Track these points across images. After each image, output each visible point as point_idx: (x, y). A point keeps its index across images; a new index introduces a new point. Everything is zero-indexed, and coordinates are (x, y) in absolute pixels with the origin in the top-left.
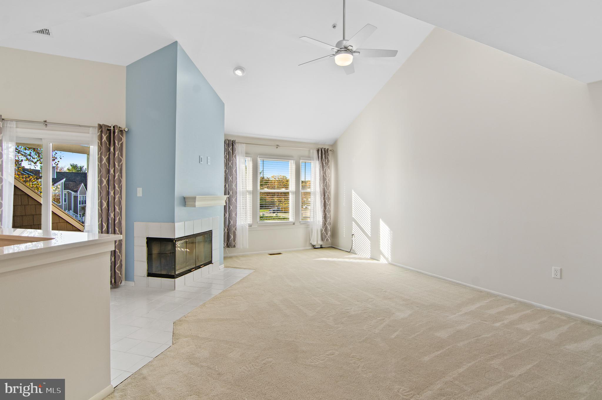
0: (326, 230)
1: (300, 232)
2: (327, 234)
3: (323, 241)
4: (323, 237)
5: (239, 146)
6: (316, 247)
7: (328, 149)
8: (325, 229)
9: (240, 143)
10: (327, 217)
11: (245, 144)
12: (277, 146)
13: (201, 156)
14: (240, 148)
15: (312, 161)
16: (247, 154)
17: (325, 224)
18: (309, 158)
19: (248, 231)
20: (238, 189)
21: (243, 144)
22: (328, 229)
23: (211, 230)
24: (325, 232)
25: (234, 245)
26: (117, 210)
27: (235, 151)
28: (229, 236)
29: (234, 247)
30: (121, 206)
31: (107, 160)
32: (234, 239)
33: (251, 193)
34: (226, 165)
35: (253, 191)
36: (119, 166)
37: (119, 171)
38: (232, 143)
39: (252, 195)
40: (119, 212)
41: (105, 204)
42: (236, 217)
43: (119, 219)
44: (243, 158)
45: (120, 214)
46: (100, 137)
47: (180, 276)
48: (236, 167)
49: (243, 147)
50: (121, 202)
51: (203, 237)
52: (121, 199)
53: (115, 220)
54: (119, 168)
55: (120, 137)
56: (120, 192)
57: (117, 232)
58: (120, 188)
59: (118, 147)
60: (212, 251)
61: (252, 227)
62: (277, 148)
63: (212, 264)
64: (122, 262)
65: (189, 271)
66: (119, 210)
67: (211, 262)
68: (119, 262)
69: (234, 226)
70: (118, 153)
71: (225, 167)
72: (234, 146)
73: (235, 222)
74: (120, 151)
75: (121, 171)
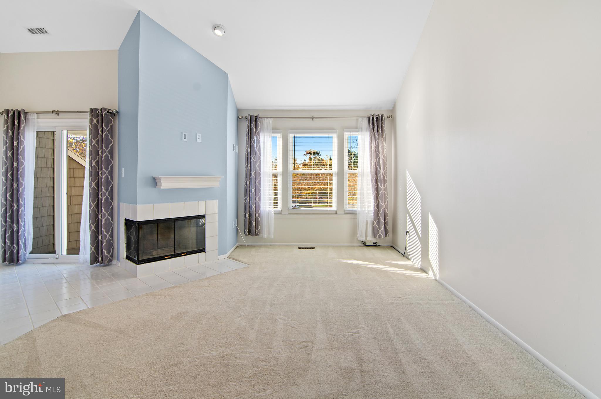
0: (379, 223)
1: (345, 224)
2: (380, 228)
3: (374, 237)
4: (375, 232)
6: (367, 245)
7: (382, 116)
8: (378, 221)
9: (266, 117)
10: (380, 206)
11: (272, 119)
12: (313, 118)
13: (183, 133)
14: (266, 124)
15: (360, 133)
16: (275, 130)
17: (378, 215)
18: (357, 129)
19: (273, 219)
20: (261, 171)
21: (270, 119)
22: (381, 222)
23: (205, 214)
24: (378, 225)
25: (257, 233)
26: (103, 190)
27: (258, 127)
28: (250, 223)
29: (257, 235)
30: (112, 186)
31: (97, 142)
32: (257, 227)
33: (280, 175)
34: (247, 144)
35: (282, 172)
36: (107, 147)
37: (107, 152)
38: (256, 119)
39: (281, 177)
40: (107, 192)
41: (93, 184)
42: (259, 202)
43: (105, 199)
44: (269, 134)
45: (107, 194)
46: (91, 121)
47: (146, 263)
48: (259, 145)
49: (270, 122)
50: (111, 182)
51: (188, 221)
52: (112, 180)
53: (102, 200)
54: (107, 150)
55: (110, 118)
56: (107, 172)
57: (104, 211)
58: (109, 169)
59: (107, 129)
60: (206, 238)
61: (281, 213)
62: (313, 120)
63: (205, 252)
64: (111, 241)
65: (162, 258)
66: (107, 190)
67: (203, 250)
68: (105, 241)
69: (257, 211)
70: (106, 136)
71: (247, 146)
72: (258, 122)
73: (258, 207)
74: (110, 132)
75: (111, 152)
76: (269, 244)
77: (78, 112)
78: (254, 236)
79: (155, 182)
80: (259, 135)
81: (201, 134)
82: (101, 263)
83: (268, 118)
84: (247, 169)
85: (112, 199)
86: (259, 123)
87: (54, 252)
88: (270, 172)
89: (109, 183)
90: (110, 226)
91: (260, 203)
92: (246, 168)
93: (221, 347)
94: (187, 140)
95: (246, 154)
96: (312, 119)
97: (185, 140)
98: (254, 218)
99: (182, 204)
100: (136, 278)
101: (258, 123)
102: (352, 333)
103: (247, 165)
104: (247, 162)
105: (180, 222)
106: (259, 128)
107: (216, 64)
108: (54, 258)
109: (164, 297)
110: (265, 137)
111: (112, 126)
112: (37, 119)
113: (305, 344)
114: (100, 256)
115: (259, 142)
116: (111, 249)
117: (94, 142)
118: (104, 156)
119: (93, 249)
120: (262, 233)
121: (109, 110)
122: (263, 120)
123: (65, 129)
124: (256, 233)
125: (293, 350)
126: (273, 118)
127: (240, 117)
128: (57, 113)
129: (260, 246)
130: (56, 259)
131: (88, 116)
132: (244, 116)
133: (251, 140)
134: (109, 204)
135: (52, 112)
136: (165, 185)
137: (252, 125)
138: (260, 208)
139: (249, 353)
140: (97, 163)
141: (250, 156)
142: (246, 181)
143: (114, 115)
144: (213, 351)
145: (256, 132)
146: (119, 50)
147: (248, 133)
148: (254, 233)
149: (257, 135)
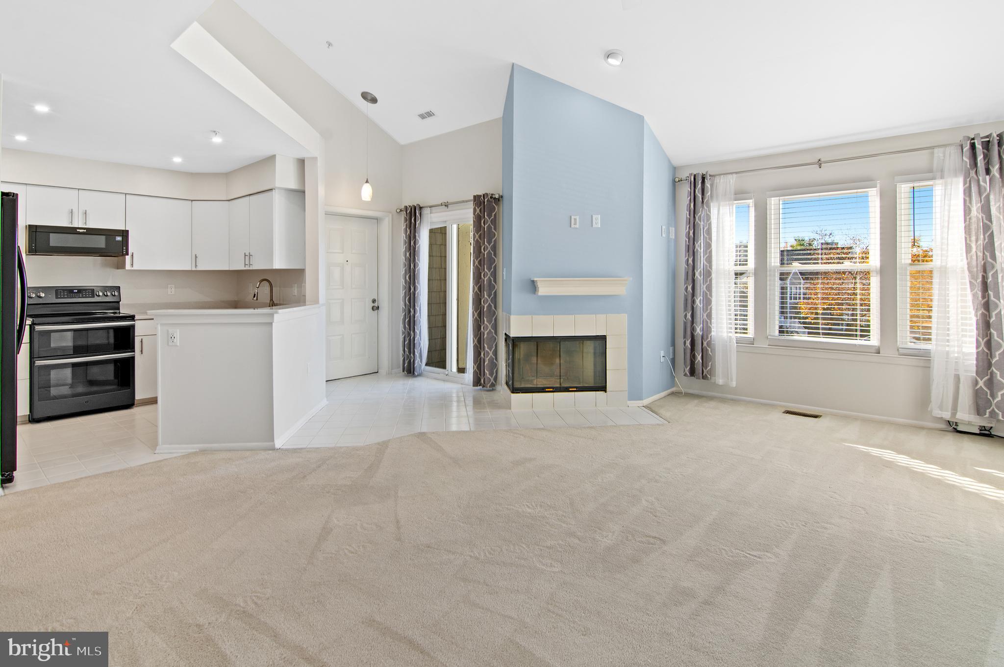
1: (901, 378)
3: (979, 415)
4: (981, 402)
5: (722, 181)
6: (960, 429)
8: (988, 380)
10: (993, 344)
11: (735, 175)
12: (819, 163)
13: (573, 216)
14: (724, 185)
15: (939, 182)
16: (740, 194)
18: (932, 173)
19: (736, 352)
20: (714, 267)
21: (730, 176)
23: (605, 335)
24: (988, 388)
25: (706, 375)
26: (486, 296)
27: (707, 193)
28: (693, 357)
29: (704, 377)
30: (496, 291)
31: (480, 237)
32: (704, 364)
33: (753, 274)
34: (688, 222)
35: (755, 269)
36: (489, 243)
37: (489, 249)
38: (703, 179)
39: (754, 277)
40: (489, 298)
41: (476, 289)
42: (709, 321)
43: (487, 307)
44: (727, 202)
45: (489, 301)
46: (475, 210)
47: (522, 393)
48: (708, 223)
49: (730, 182)
50: (495, 286)
51: (579, 343)
52: (496, 283)
53: (484, 307)
54: (489, 245)
55: (493, 206)
56: (489, 274)
57: (486, 322)
58: (492, 270)
59: (489, 219)
60: (607, 371)
61: (753, 344)
62: (820, 167)
63: (606, 392)
64: (495, 361)
65: (542, 390)
66: (489, 296)
67: (603, 389)
68: (487, 359)
69: (705, 337)
70: (489, 227)
71: (688, 226)
72: (708, 184)
73: (707, 330)
74: (493, 223)
75: (494, 248)
76: (729, 396)
77: (463, 202)
78: (699, 379)
79: (533, 286)
80: (709, 207)
81: (599, 216)
82: (483, 387)
83: (728, 175)
84: (688, 266)
85: (495, 308)
86: (709, 186)
87: (444, 367)
88: (731, 269)
89: (491, 287)
90: (494, 340)
91: (711, 323)
92: (687, 263)
93: (541, 506)
94: (577, 226)
95: (686, 241)
96: (817, 166)
97: (575, 226)
98: (698, 347)
99: (572, 317)
100: (509, 411)
101: (707, 187)
102: (749, 554)
103: (688, 259)
104: (687, 254)
105: (568, 343)
106: (709, 193)
107: (622, 106)
108: (445, 374)
109: (522, 437)
110: (721, 208)
111: (495, 215)
112: (430, 213)
113: (652, 540)
114: (482, 377)
115: (708, 217)
116: (495, 371)
117: (477, 236)
118: (487, 254)
119: (475, 367)
120: (715, 377)
121: (492, 194)
122: (717, 180)
123: (455, 223)
124: (703, 374)
125: (627, 540)
126: (736, 173)
127: (677, 180)
128: (446, 205)
129: (711, 398)
130: (445, 375)
131: (471, 205)
132: (684, 176)
133: (696, 215)
134: (493, 314)
135: (442, 205)
136: (543, 290)
137: (697, 191)
138: (710, 332)
139: (567, 524)
140: (480, 262)
141: (694, 244)
142: (686, 286)
143: (499, 200)
144: (529, 507)
145: (703, 202)
146: (503, 117)
147: (689, 206)
148: (699, 374)
149: (705, 206)
